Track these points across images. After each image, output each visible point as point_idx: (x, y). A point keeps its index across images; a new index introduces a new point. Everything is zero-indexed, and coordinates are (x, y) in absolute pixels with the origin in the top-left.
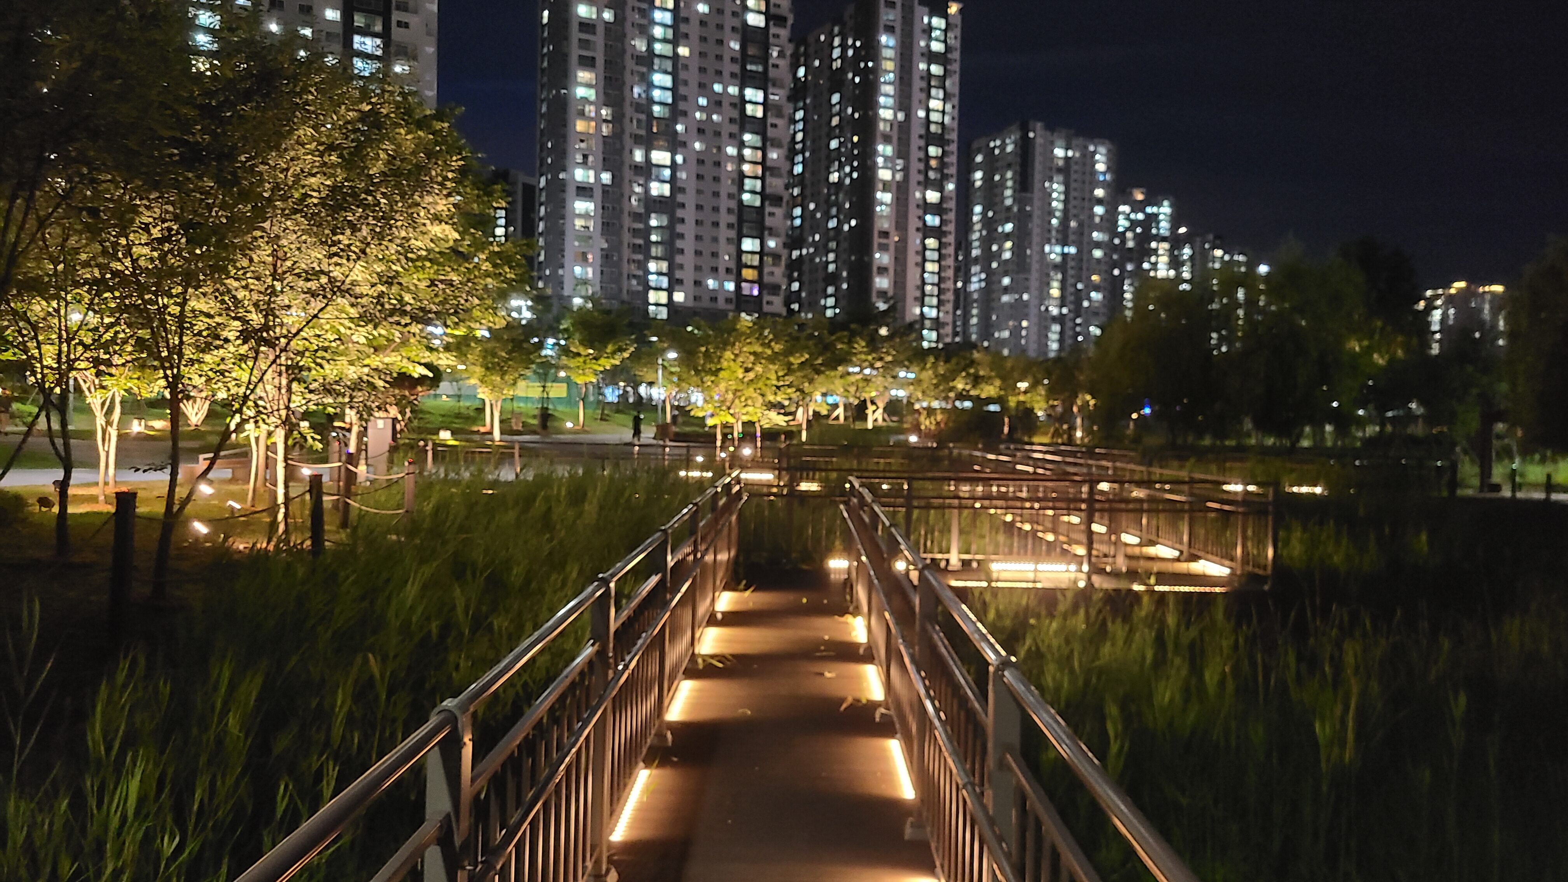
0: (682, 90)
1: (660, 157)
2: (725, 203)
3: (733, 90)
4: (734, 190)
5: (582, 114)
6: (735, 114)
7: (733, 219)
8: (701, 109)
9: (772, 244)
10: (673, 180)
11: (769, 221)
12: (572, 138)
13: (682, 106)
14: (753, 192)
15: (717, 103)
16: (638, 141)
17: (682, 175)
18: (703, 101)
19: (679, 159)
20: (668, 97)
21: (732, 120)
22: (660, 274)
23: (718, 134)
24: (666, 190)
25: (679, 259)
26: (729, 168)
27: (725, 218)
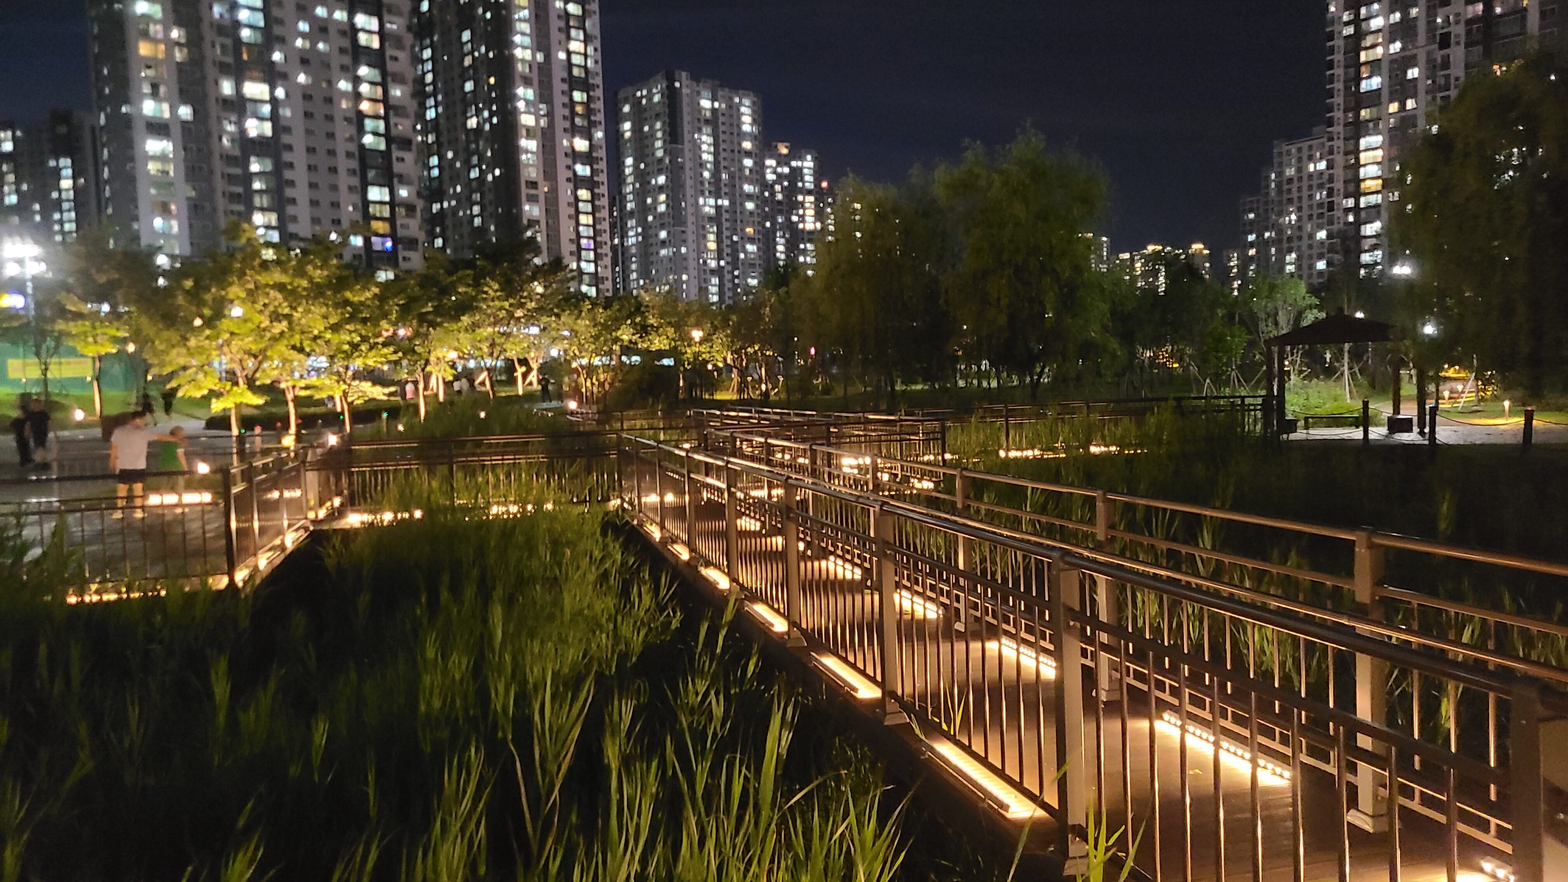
0: (276, 12)
1: (255, 89)
2: (342, 147)
3: (340, 15)
4: (352, 130)
5: (145, 35)
6: (346, 43)
7: (354, 164)
8: (304, 35)
9: (403, 193)
10: (274, 117)
11: (397, 167)
12: (133, 64)
13: (277, 30)
14: (376, 134)
15: (321, 29)
16: (225, 69)
17: (286, 112)
18: (304, 26)
19: (280, 93)
20: (259, 20)
21: (342, 51)
22: (268, 227)
23: (328, 66)
24: (267, 129)
25: (290, 210)
26: (344, 105)
27: (344, 164)
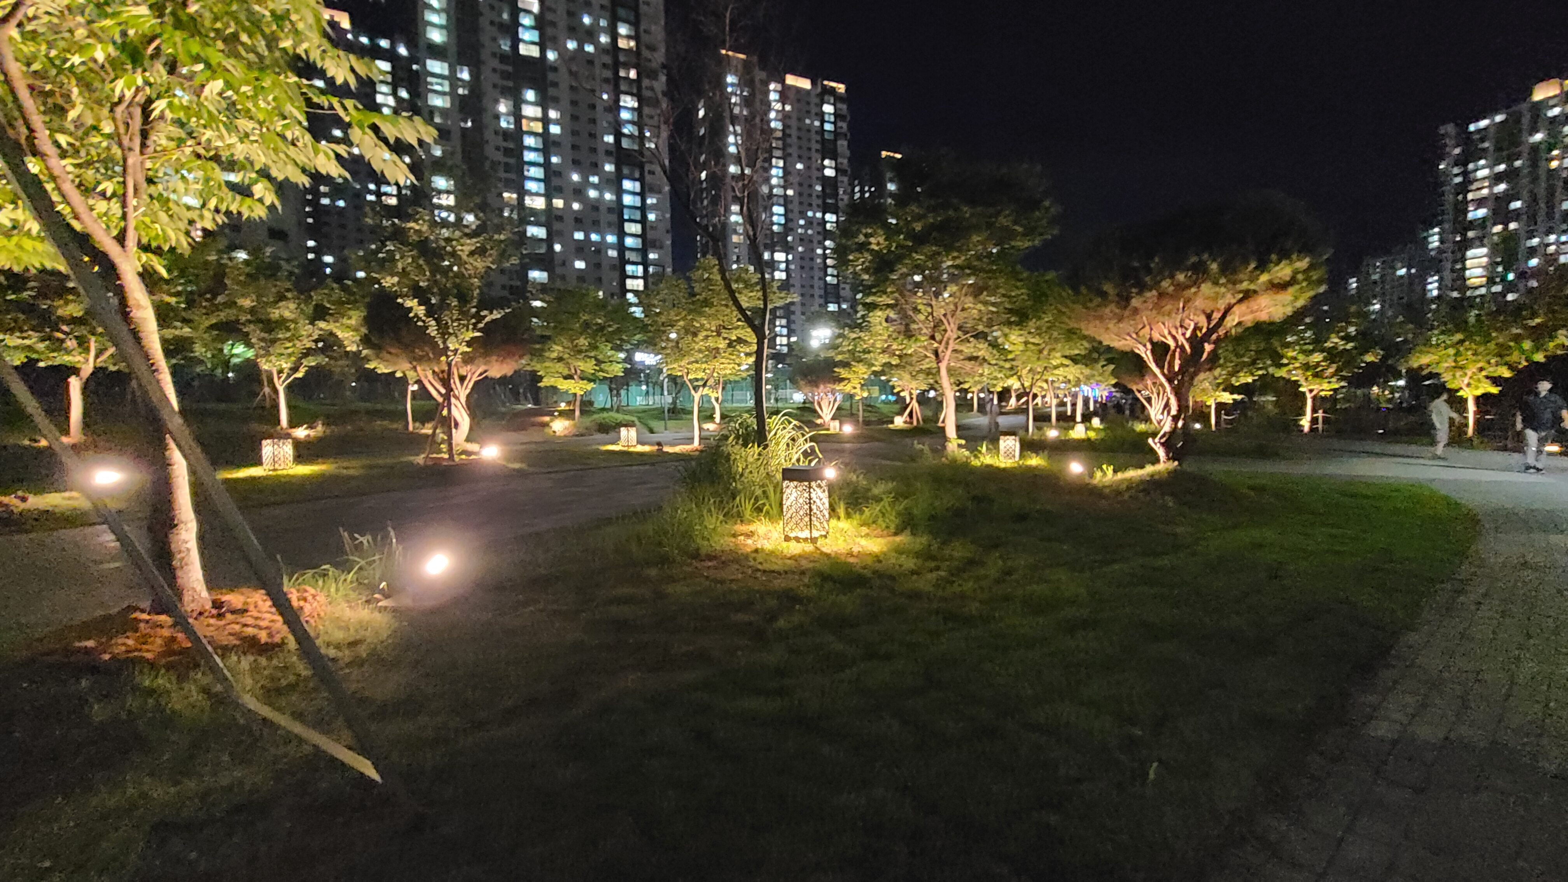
0: (790, 216)
1: (780, 256)
2: (817, 283)
3: (819, 215)
4: (822, 274)
5: (735, 232)
6: (820, 229)
7: (822, 292)
8: (801, 227)
9: (844, 306)
10: (787, 270)
11: (842, 293)
12: (730, 247)
13: (790, 225)
14: (833, 276)
15: (810, 223)
16: (767, 247)
17: (792, 267)
18: (802, 222)
19: (790, 257)
20: (782, 221)
21: (819, 233)
22: (782, 327)
23: (811, 241)
24: (783, 276)
25: (793, 317)
26: (819, 261)
27: (818, 292)
